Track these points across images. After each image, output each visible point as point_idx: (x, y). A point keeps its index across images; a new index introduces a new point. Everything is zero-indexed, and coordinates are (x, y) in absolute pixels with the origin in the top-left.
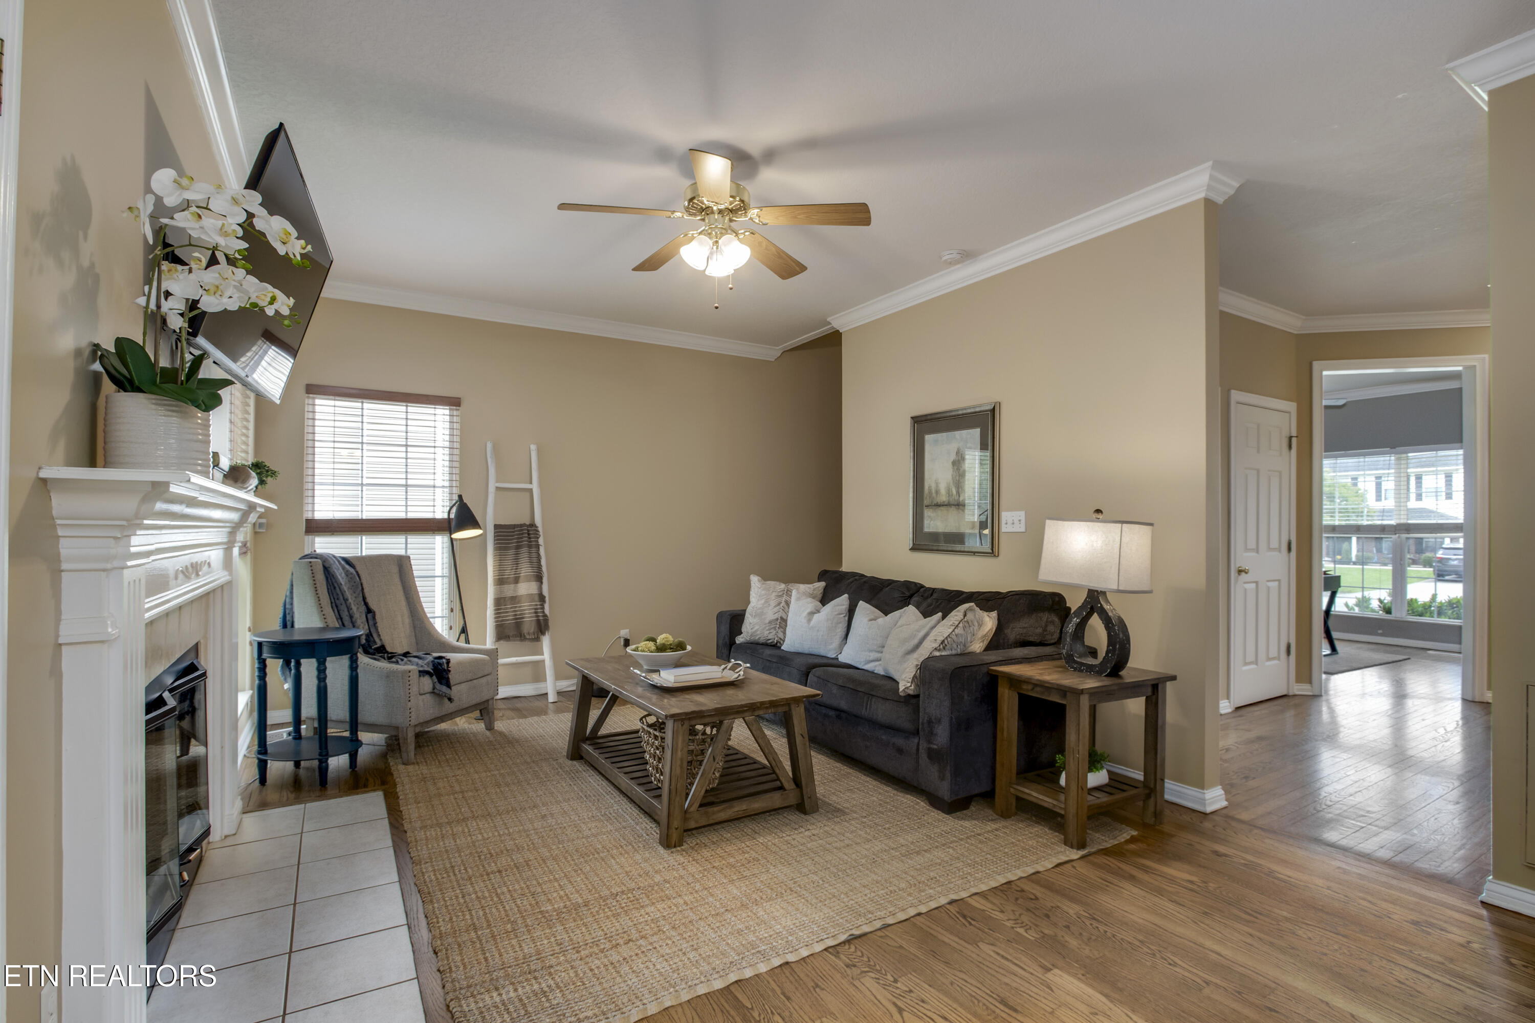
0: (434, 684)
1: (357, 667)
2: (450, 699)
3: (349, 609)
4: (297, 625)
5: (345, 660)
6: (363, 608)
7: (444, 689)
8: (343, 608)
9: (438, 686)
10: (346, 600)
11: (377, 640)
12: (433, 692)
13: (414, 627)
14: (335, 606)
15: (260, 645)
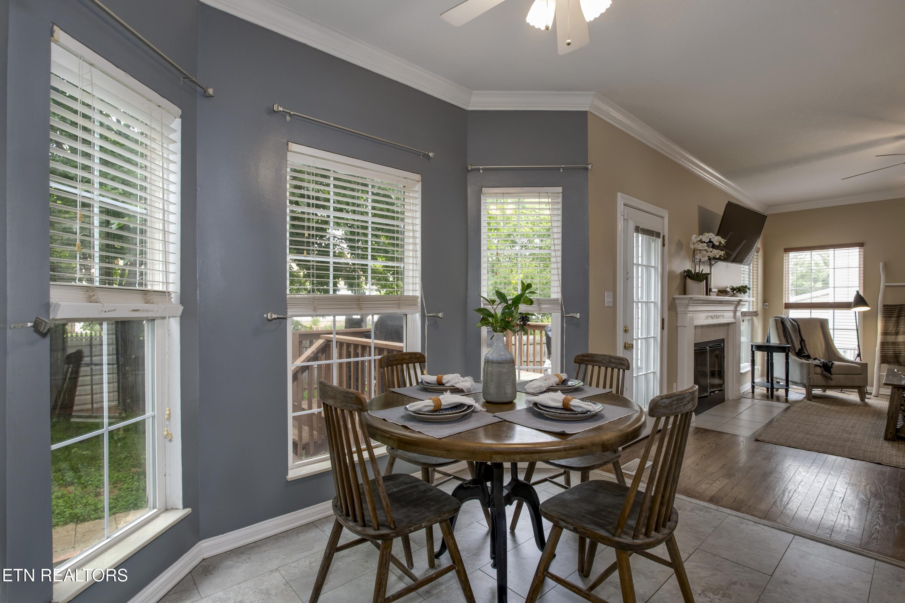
0: (822, 370)
1: (788, 359)
2: (831, 380)
3: (791, 338)
4: (771, 342)
5: (783, 355)
6: (799, 339)
7: (827, 374)
8: (788, 337)
9: (825, 372)
10: (790, 334)
11: (806, 352)
12: (822, 374)
13: (828, 350)
14: (785, 336)
15: (752, 346)
